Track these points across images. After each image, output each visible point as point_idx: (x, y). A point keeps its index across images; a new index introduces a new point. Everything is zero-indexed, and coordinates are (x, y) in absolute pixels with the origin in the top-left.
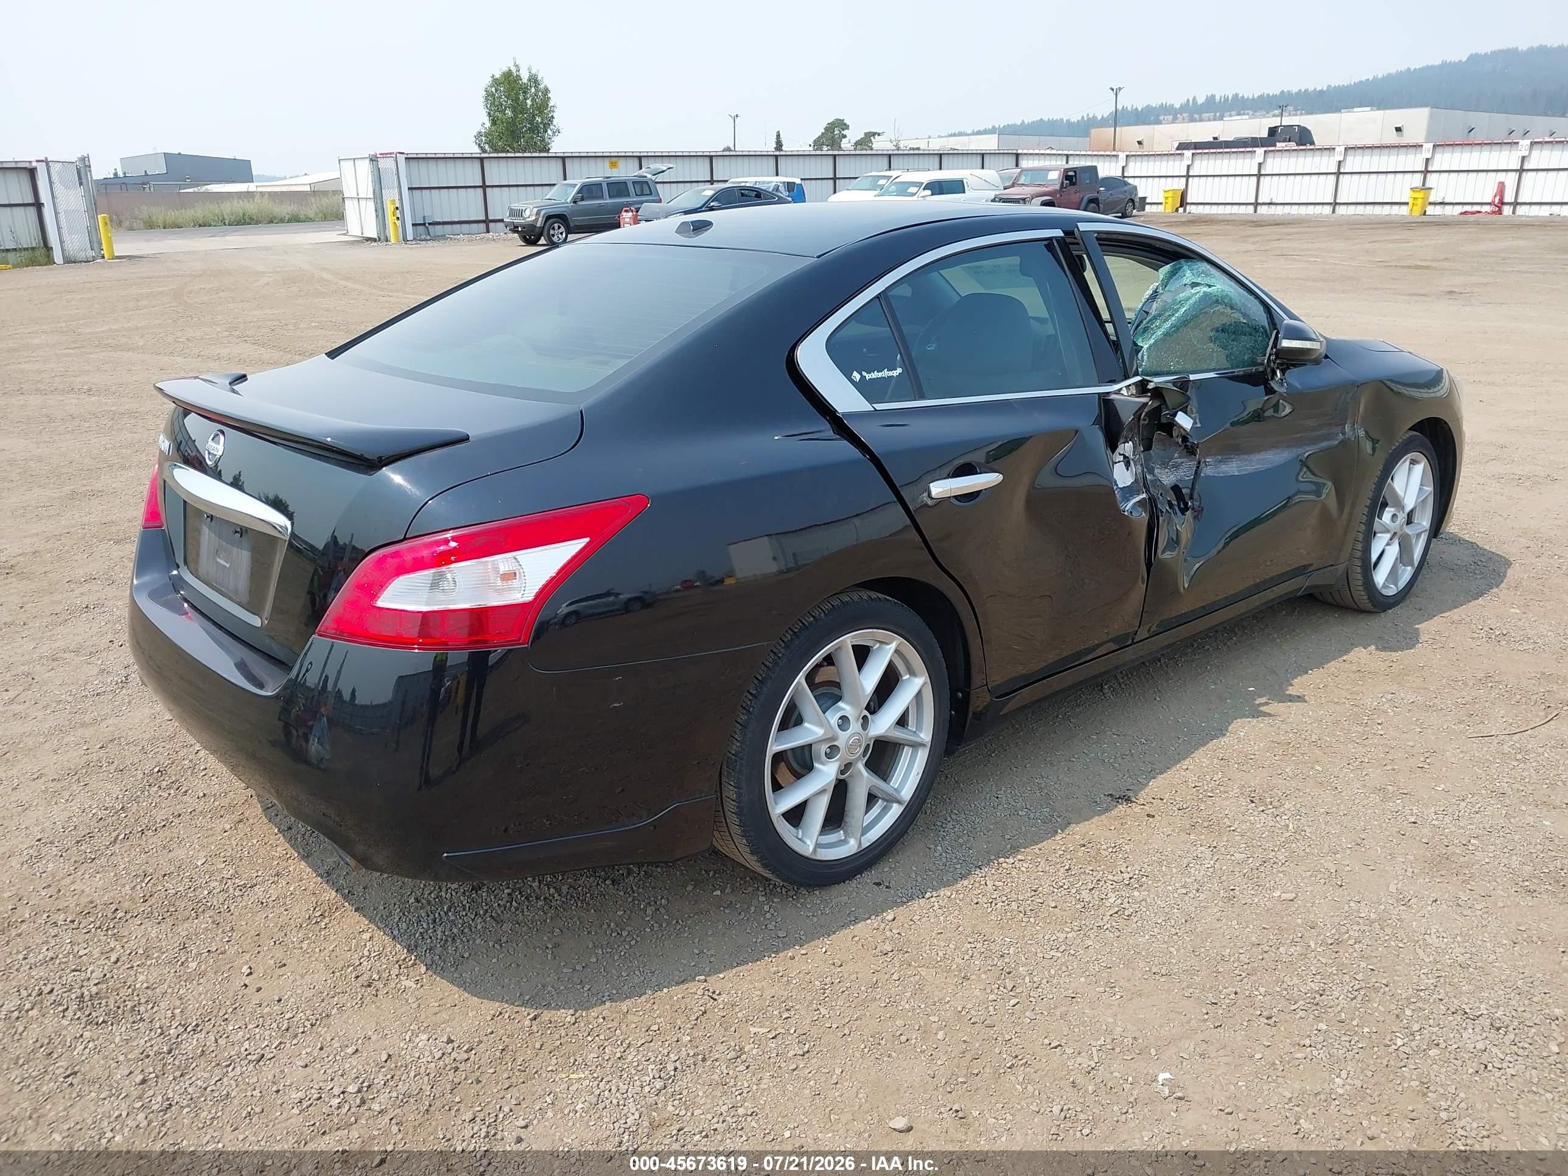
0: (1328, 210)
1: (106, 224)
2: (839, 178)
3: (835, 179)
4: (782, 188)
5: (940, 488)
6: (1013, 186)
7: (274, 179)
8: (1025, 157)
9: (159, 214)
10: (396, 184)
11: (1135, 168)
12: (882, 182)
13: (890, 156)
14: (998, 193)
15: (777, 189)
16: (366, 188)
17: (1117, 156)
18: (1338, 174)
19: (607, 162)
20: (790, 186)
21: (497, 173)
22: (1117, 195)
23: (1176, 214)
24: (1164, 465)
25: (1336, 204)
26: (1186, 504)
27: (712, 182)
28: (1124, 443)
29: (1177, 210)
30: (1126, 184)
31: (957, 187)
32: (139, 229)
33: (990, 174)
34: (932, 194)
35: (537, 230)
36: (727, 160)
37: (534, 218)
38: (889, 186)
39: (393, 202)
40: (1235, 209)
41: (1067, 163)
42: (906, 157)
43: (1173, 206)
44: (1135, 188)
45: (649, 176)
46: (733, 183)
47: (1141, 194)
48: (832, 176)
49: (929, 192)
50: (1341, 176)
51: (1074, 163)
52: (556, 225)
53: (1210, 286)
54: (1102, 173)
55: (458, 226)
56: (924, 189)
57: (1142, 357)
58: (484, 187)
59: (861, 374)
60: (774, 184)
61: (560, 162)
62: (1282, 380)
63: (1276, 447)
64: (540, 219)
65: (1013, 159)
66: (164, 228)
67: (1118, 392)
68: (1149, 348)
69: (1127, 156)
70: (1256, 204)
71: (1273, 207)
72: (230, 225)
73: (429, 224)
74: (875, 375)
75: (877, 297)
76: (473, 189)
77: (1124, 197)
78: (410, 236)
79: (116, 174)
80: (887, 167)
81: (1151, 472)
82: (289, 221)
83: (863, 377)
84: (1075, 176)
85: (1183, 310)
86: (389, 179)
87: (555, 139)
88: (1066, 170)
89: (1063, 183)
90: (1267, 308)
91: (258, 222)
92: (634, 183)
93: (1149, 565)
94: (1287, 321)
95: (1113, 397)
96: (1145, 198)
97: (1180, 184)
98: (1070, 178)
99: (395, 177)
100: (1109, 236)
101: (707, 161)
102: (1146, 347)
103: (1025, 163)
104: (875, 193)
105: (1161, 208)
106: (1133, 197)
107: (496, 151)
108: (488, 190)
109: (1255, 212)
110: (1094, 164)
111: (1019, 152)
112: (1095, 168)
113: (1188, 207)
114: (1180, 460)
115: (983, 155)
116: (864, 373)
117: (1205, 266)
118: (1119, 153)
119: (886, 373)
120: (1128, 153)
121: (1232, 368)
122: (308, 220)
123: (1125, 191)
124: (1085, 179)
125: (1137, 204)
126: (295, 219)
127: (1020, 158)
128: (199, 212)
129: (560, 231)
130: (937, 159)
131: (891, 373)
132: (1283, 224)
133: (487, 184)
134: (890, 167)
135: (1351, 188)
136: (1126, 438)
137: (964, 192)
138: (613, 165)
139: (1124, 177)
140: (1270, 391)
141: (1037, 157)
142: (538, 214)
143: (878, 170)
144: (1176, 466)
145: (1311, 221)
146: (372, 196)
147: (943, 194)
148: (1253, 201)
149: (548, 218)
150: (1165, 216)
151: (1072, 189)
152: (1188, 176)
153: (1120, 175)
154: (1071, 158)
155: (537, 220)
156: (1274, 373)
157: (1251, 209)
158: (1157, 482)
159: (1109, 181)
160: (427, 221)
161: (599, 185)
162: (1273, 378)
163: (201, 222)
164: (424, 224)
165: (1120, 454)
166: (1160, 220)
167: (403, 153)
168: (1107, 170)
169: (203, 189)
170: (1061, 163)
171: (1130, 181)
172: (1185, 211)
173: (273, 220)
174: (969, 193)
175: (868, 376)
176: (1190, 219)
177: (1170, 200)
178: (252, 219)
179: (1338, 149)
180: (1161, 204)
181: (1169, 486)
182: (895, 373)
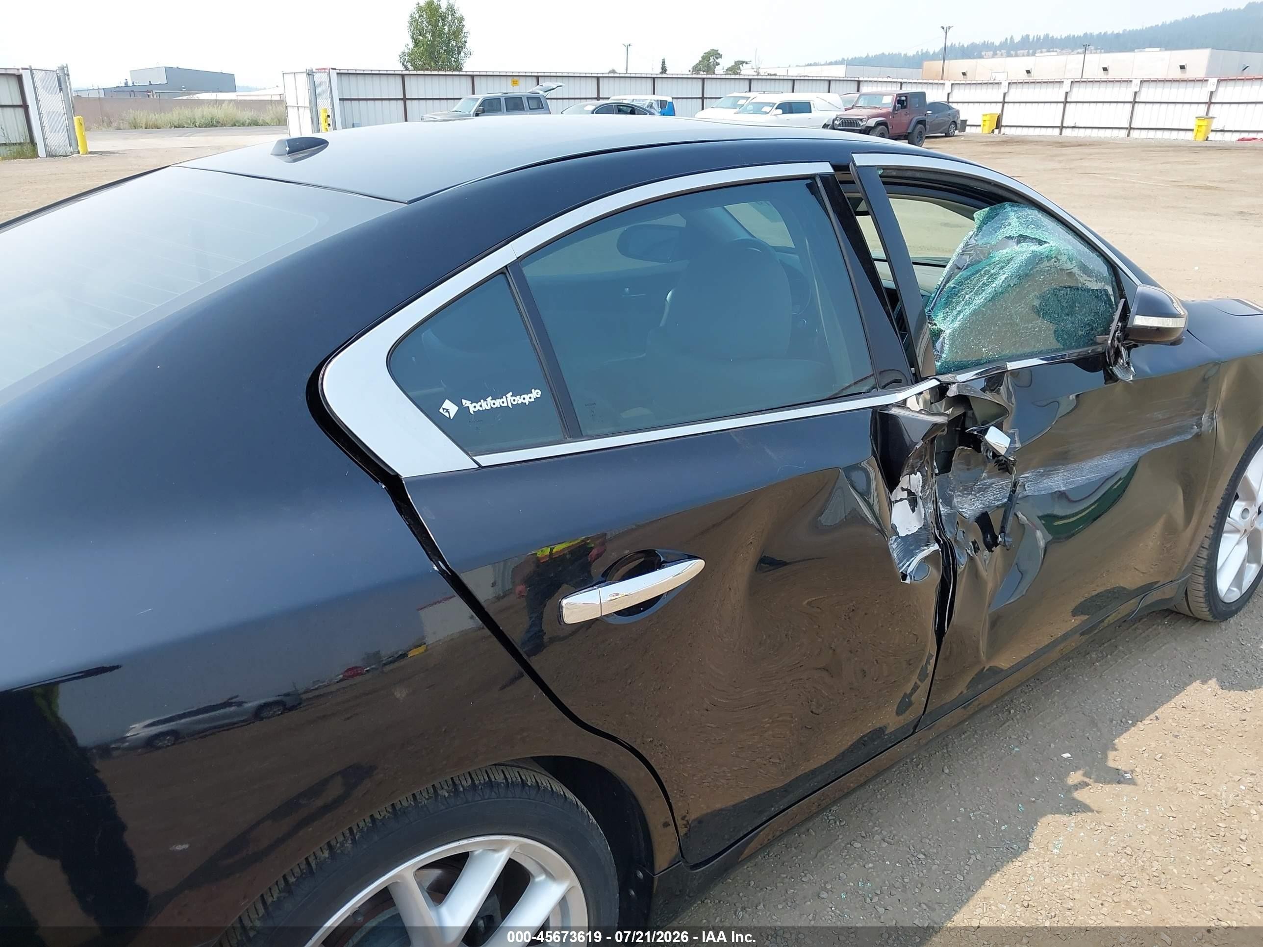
0: (1124, 133)
1: (81, 124)
2: (706, 98)
3: (703, 98)
4: (655, 105)
6: (852, 108)
7: (257, 89)
8: (866, 84)
9: (142, 116)
10: (329, 96)
11: (958, 95)
12: (741, 102)
13: (750, 80)
14: (839, 113)
15: (651, 106)
16: (304, 99)
17: (943, 84)
18: (1134, 102)
19: (510, 80)
20: (663, 104)
21: (415, 87)
22: (942, 118)
23: (992, 135)
24: (968, 490)
25: (1131, 128)
26: (995, 538)
27: (598, 98)
28: (910, 474)
29: (993, 132)
30: (950, 108)
31: (805, 107)
32: (124, 129)
33: (834, 98)
34: (783, 113)
36: (612, 80)
38: (748, 105)
39: (326, 110)
40: (1043, 132)
41: (901, 89)
42: (764, 81)
43: (990, 127)
44: (958, 112)
45: (541, 93)
46: (614, 100)
47: (962, 117)
48: (701, 96)
49: (780, 111)
50: (1136, 105)
51: (907, 89)
53: (1040, 242)
54: (930, 99)
56: (776, 108)
57: (943, 346)
58: (405, 99)
59: (459, 404)
60: (649, 101)
61: (469, 80)
62: (1128, 363)
63: (1116, 449)
65: (855, 85)
66: (146, 128)
67: (903, 404)
68: (953, 334)
69: (952, 84)
70: (1062, 127)
71: (1076, 130)
72: (200, 127)
74: (487, 404)
75: (502, 272)
76: (395, 101)
77: (947, 119)
79: (126, 84)
80: (747, 89)
81: (948, 502)
82: (249, 125)
83: (463, 410)
84: (906, 100)
85: (1003, 277)
86: (323, 91)
87: (467, 60)
88: (899, 95)
89: (895, 106)
90: (1113, 267)
91: (223, 125)
92: (528, 98)
93: (940, 633)
94: (1142, 288)
95: (894, 411)
96: (966, 121)
97: (997, 109)
98: (902, 102)
99: (328, 89)
100: (901, 174)
101: (595, 81)
102: (948, 332)
103: (864, 89)
104: (735, 110)
105: (978, 130)
106: (955, 120)
107: (418, 69)
108: (408, 102)
109: (1061, 134)
110: (923, 91)
111: (861, 79)
112: (923, 95)
113: (1003, 129)
114: (989, 481)
115: (829, 81)
116: (466, 403)
117: (1035, 214)
118: (946, 82)
119: (509, 400)
120: (953, 82)
121: (1063, 350)
122: (265, 124)
123: (949, 115)
124: (913, 103)
125: (959, 126)
126: (255, 123)
127: (861, 84)
128: (175, 115)
130: (790, 83)
131: (519, 400)
132: (1085, 145)
133: (407, 97)
134: (750, 89)
135: (1144, 116)
136: (913, 467)
137: (811, 112)
138: (515, 83)
139: (949, 102)
140: (1111, 378)
141: (875, 83)
143: (738, 91)
144: (984, 489)
145: (1109, 143)
146: (308, 105)
147: (792, 113)
148: (1060, 125)
150: (982, 137)
151: (903, 111)
152: (1004, 103)
153: (946, 101)
154: (904, 85)
156: (1118, 354)
157: (1057, 131)
158: (957, 518)
159: (935, 106)
161: (499, 99)
162: (1116, 362)
163: (176, 124)
165: (903, 490)
166: (979, 140)
167: (335, 69)
168: (934, 96)
169: (193, 97)
170: (896, 90)
171: (954, 106)
172: (1000, 132)
173: (236, 124)
174: (815, 114)
175: (473, 407)
176: (1004, 140)
177: (987, 123)
178: (218, 122)
179: (1134, 81)
180: (980, 126)
181: (973, 519)
182: (527, 399)
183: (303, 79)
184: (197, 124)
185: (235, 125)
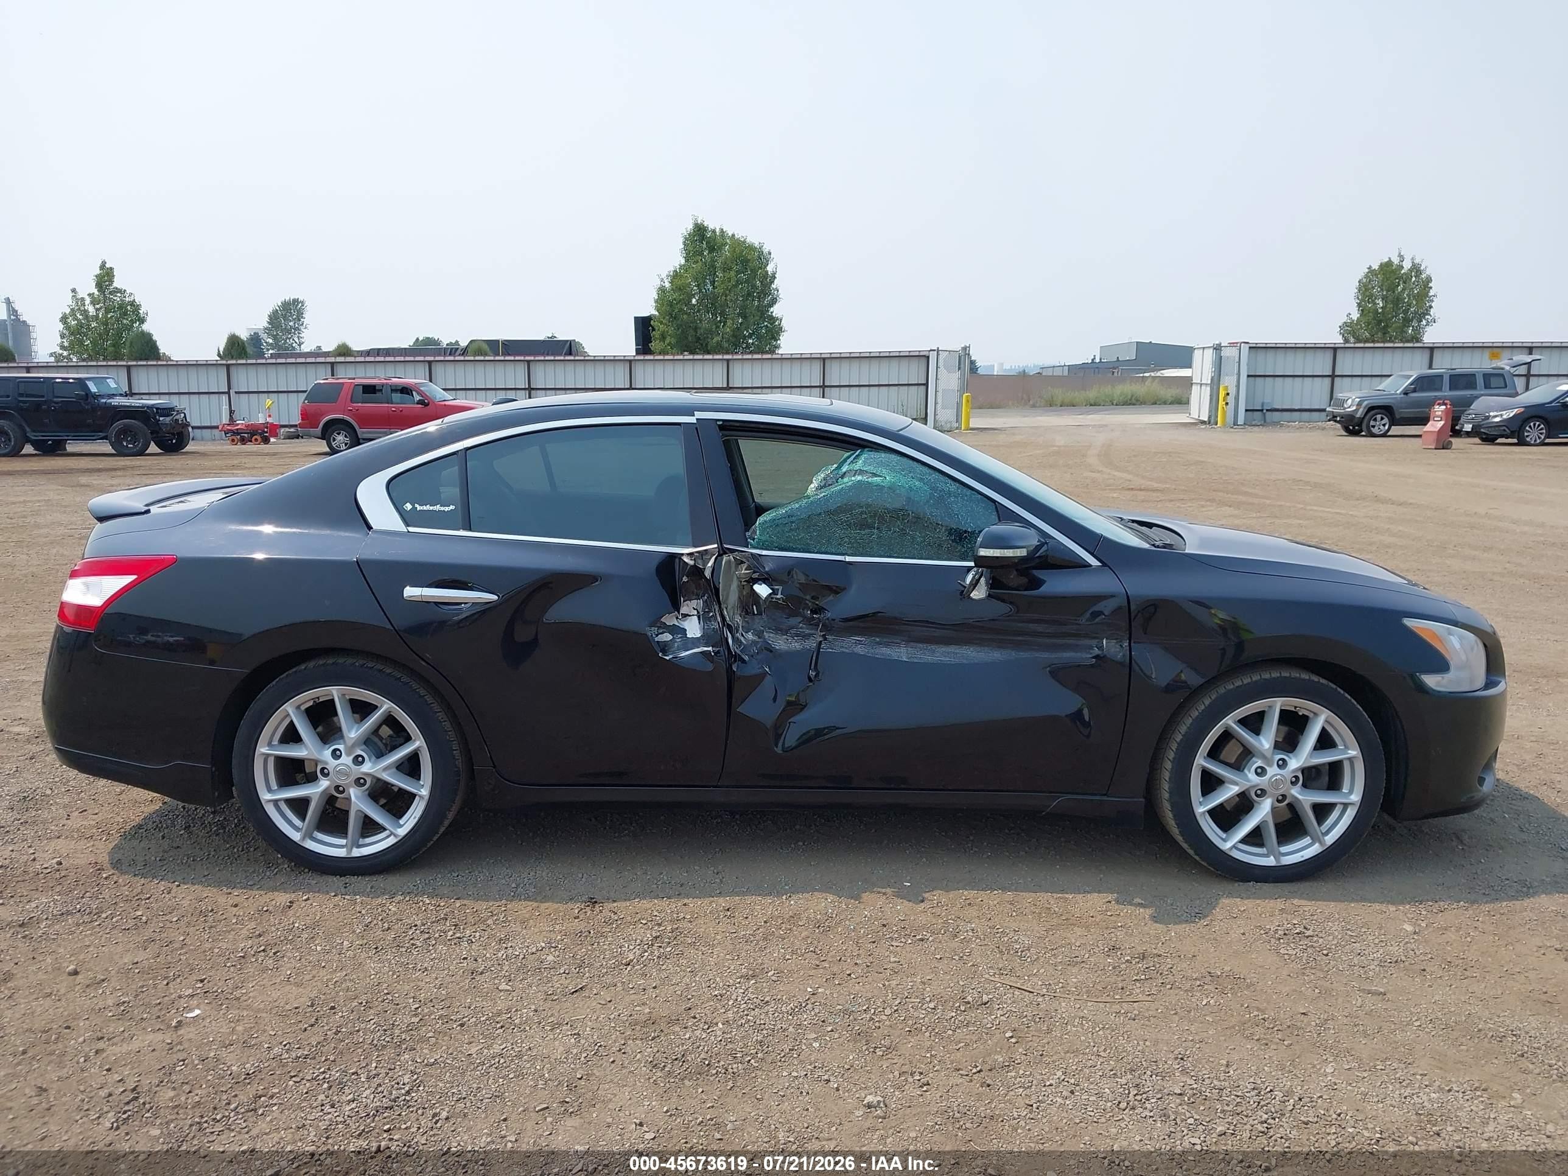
1: (968, 401)
5: (410, 592)
10: (1236, 371)
16: (1209, 374)
19: (1487, 353)
21: (1350, 363)
35: (1356, 420)
37: (1354, 408)
39: (1226, 388)
45: (1508, 368)
52: (1379, 417)
55: (1298, 413)
58: (1333, 376)
59: (413, 506)
61: (1427, 353)
64: (1361, 410)
66: (1061, 406)
72: (1117, 405)
73: (1267, 410)
74: (428, 508)
76: (1318, 379)
78: (1241, 421)
83: (414, 508)
86: (1229, 368)
87: (1428, 329)
99: (1236, 365)
107: (1358, 340)
108: (1337, 379)
119: (438, 508)
129: (1383, 422)
131: (442, 509)
133: (1337, 374)
138: (1495, 356)
142: (1359, 404)
146: (1211, 383)
149: (1371, 409)
155: (1356, 411)
160: (1266, 407)
164: (1262, 410)
167: (1248, 343)
169: (1158, 374)
175: (419, 508)
178: (1137, 400)
182: (447, 509)
183: (1209, 354)
184: (1115, 403)
185: (1156, 404)
